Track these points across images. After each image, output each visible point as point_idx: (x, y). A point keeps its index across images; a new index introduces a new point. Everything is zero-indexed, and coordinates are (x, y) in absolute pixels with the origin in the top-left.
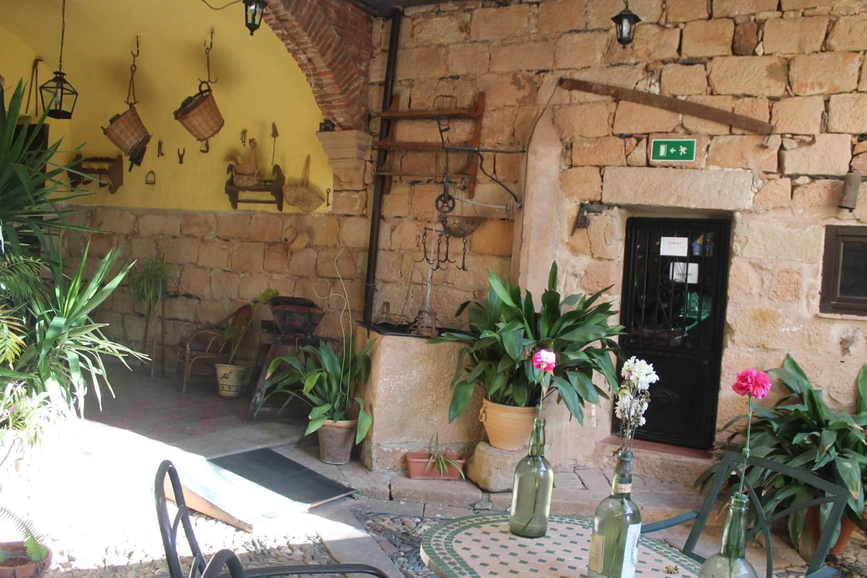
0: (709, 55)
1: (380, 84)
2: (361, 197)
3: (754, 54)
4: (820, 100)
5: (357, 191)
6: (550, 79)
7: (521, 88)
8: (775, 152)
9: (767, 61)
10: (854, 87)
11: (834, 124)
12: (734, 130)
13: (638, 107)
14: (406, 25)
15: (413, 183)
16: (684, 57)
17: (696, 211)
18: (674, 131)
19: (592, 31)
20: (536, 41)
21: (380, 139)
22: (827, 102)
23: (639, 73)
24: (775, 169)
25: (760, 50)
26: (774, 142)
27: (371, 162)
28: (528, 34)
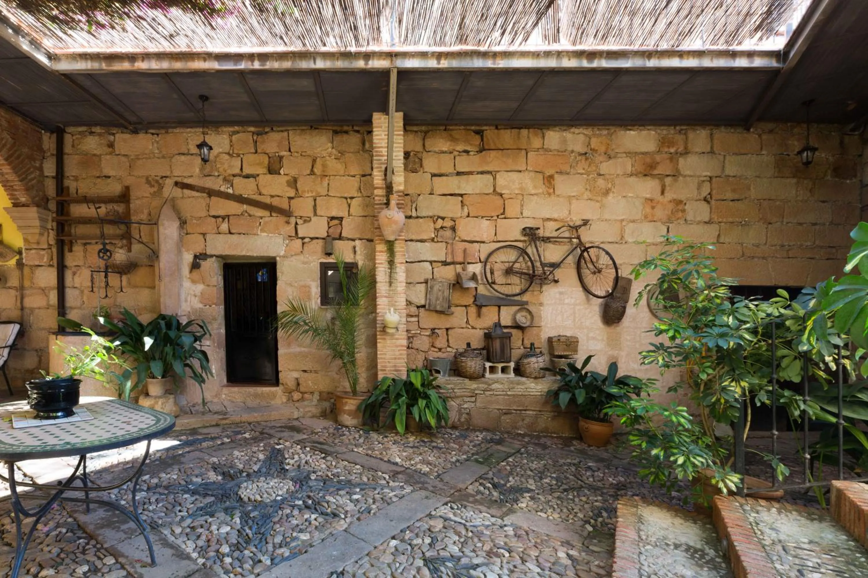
0: (257, 173)
1: (53, 177)
2: (47, 253)
3: (280, 174)
4: (312, 199)
5: (44, 249)
6: (169, 182)
7: (152, 186)
8: (293, 225)
9: (286, 178)
10: (326, 193)
11: (319, 212)
12: (273, 214)
13: (222, 201)
14: (68, 139)
15: (85, 244)
16: (244, 174)
17: (257, 257)
18: (242, 214)
19: (192, 155)
20: (158, 158)
21: (57, 215)
22: (315, 200)
23: (220, 180)
24: (294, 235)
25: (282, 172)
26: (293, 220)
27: (52, 230)
28: (153, 153)
